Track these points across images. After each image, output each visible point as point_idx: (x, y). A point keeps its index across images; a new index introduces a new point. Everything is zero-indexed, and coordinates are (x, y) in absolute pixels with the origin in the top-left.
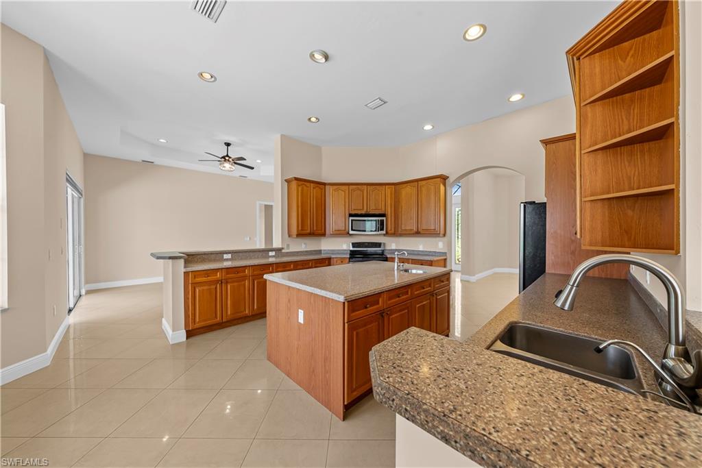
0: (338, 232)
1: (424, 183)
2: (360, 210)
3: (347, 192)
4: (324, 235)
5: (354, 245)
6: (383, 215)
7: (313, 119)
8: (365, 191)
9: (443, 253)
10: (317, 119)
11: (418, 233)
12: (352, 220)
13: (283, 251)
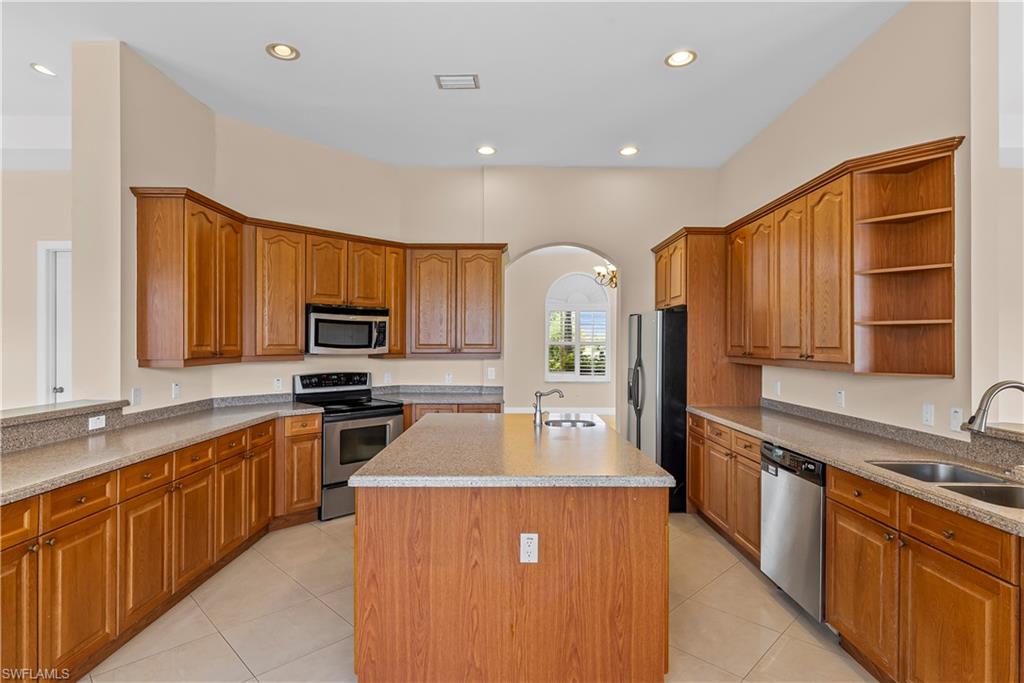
0: (275, 350)
1: (470, 253)
2: (331, 296)
3: (301, 248)
4: (237, 357)
5: (307, 380)
6: (385, 313)
7: (283, 51)
8: (343, 253)
9: (496, 388)
10: (293, 50)
11: (456, 352)
12: (318, 321)
13: (126, 411)
